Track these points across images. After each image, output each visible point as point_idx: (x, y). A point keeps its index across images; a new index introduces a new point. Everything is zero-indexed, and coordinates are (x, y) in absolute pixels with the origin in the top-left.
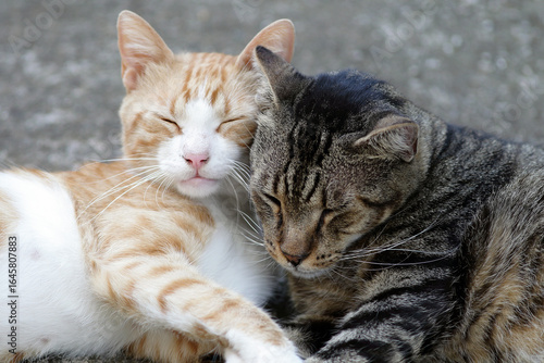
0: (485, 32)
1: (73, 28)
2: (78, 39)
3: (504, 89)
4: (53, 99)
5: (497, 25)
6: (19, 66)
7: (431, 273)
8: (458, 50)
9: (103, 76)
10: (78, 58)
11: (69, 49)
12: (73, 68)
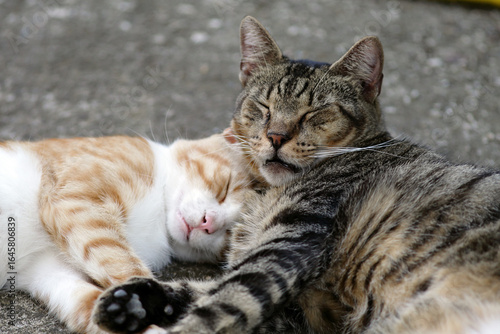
0: (441, 88)
1: (91, 76)
2: (94, 85)
3: (447, 131)
4: (61, 128)
5: (452, 83)
6: (39, 104)
7: (310, 228)
8: (415, 100)
9: (107, 112)
10: (89, 99)
11: (85, 92)
12: (84, 106)
